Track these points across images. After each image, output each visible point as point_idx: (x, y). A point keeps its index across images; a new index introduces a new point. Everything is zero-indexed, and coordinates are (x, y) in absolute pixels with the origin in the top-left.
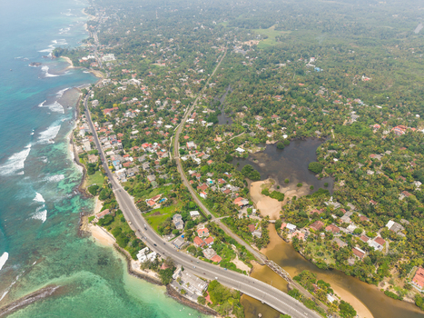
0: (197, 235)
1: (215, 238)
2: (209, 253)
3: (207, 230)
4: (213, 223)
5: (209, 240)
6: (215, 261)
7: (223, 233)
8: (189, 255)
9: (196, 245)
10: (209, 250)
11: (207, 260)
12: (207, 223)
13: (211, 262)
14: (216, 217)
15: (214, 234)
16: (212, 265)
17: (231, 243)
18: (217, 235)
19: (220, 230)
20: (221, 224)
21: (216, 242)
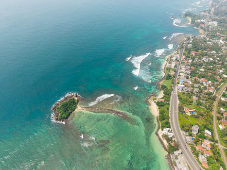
0: (201, 144)
1: (212, 154)
2: (202, 158)
3: (210, 146)
4: (217, 146)
5: (207, 152)
6: (203, 165)
7: (220, 156)
8: (190, 150)
9: (197, 148)
10: (203, 157)
11: (199, 161)
12: (212, 143)
13: (200, 164)
14: (222, 144)
15: (213, 152)
16: (200, 166)
17: (221, 165)
18: (214, 154)
19: (218, 153)
20: (222, 150)
21: (211, 157)
